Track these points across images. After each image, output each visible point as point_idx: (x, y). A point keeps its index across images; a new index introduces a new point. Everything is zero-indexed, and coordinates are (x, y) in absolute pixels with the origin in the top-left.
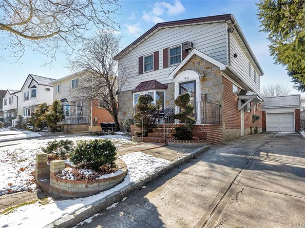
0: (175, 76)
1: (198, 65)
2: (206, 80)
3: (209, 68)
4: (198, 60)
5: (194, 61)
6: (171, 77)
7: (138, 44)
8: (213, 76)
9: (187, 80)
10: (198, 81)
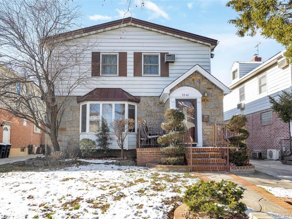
0: (171, 91)
1: (198, 83)
2: (207, 101)
3: (210, 89)
4: (198, 78)
5: (193, 78)
6: (167, 91)
7: (92, 33)
8: (215, 97)
9: (185, 97)
10: (199, 101)
